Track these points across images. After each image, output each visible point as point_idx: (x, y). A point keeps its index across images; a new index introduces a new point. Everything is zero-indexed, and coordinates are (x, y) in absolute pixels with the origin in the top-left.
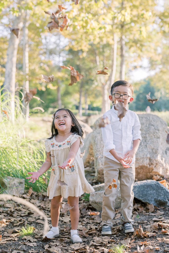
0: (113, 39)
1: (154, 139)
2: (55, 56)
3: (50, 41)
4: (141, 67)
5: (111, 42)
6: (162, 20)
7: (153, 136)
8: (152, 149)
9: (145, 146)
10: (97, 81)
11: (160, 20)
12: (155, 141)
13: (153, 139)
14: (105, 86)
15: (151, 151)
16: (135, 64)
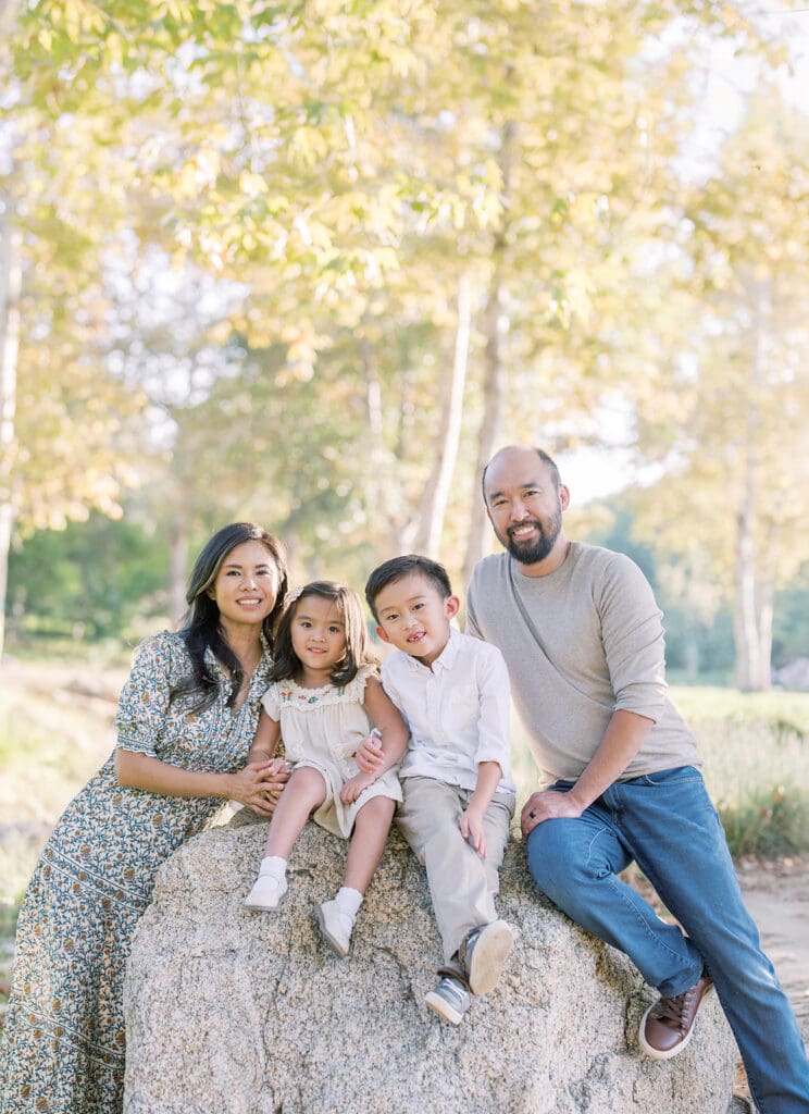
0: (453, 304)
1: (511, 1011)
2: (167, 361)
3: (151, 285)
4: (591, 441)
5: (442, 315)
6: (699, 225)
7: (510, 989)
8: (495, 1082)
9: (449, 1059)
10: (363, 505)
11: (688, 226)
12: (513, 1026)
13: (504, 1012)
14: (402, 530)
15: (484, 1092)
16: (567, 427)
